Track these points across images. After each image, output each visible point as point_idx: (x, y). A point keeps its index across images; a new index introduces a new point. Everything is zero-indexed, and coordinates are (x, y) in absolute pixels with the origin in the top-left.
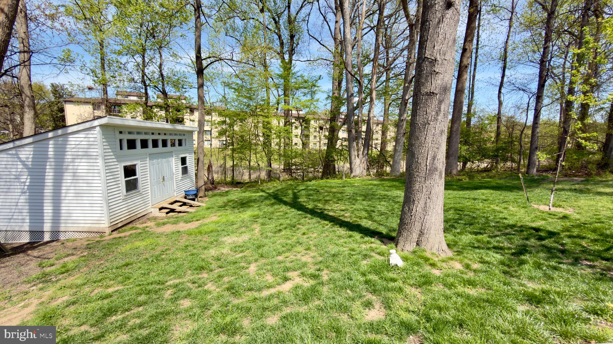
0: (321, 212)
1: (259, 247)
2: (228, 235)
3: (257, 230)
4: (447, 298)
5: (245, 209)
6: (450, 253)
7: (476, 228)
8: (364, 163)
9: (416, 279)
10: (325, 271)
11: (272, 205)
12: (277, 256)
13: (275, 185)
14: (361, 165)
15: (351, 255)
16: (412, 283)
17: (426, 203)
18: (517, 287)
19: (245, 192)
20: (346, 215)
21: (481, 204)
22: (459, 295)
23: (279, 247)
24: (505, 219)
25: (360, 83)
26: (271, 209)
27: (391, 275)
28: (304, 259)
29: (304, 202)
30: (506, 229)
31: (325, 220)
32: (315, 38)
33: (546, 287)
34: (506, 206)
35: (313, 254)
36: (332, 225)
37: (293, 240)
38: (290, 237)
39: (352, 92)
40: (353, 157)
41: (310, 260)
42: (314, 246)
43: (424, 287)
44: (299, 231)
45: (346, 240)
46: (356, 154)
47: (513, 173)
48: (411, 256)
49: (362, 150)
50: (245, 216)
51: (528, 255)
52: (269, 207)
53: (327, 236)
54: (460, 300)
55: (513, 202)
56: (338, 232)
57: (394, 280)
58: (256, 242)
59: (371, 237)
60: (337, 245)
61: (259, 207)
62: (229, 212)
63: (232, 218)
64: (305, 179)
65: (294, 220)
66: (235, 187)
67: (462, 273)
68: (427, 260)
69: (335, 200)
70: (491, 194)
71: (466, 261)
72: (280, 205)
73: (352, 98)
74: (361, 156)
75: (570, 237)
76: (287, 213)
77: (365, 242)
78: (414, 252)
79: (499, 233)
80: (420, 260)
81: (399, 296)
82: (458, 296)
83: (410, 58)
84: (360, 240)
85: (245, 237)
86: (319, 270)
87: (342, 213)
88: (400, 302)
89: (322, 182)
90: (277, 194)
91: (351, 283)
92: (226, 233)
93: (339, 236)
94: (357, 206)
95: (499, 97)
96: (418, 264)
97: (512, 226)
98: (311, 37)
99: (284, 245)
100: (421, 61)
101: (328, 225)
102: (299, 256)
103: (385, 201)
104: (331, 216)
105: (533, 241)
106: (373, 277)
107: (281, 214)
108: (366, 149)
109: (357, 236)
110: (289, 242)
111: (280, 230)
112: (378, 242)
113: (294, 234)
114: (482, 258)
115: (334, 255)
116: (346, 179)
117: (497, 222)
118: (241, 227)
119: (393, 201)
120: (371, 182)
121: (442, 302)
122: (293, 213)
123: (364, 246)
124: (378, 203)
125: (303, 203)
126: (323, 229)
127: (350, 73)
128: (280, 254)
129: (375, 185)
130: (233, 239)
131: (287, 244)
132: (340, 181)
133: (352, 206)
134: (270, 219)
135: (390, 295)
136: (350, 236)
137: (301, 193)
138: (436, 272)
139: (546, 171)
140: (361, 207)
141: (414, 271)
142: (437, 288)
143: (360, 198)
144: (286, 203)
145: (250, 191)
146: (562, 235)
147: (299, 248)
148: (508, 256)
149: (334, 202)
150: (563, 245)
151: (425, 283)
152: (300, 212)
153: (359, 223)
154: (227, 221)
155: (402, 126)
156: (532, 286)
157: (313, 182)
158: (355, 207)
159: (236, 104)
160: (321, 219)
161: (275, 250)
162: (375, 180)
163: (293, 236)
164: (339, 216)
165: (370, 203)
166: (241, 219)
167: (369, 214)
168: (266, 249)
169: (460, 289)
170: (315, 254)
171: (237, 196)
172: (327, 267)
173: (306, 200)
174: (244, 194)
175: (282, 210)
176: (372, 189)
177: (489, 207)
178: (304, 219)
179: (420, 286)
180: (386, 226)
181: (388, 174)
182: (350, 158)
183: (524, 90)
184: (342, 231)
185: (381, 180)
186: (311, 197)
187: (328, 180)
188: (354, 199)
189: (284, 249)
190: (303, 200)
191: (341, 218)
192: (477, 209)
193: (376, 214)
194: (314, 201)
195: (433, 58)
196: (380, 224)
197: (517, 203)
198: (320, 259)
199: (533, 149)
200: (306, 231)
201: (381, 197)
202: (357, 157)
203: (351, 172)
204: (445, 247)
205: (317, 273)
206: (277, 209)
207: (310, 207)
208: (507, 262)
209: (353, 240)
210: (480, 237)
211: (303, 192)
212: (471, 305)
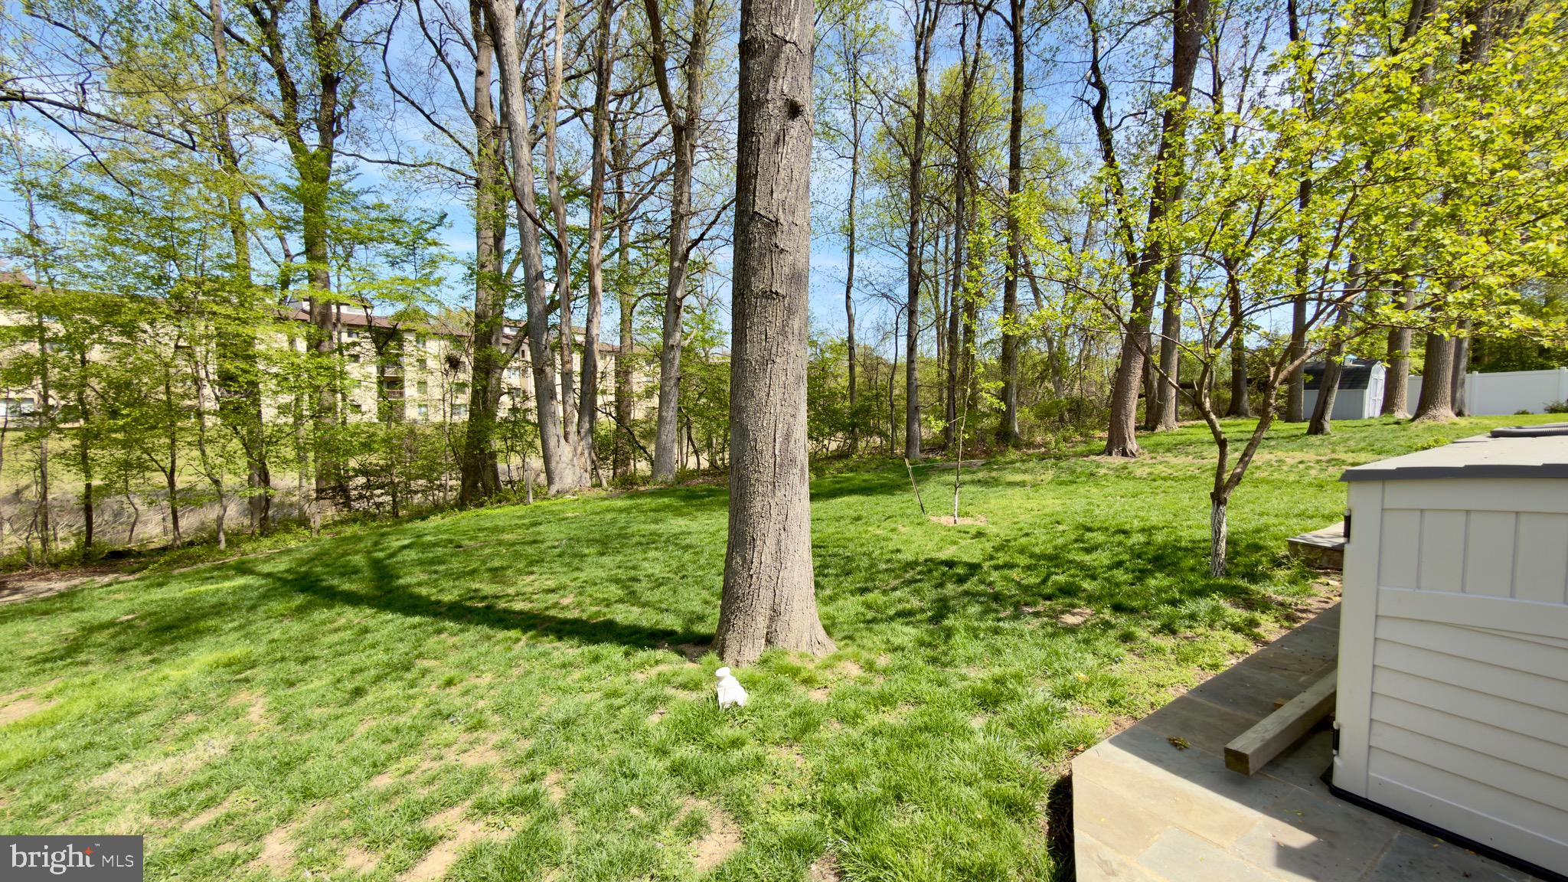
0: (488, 607)
1: (286, 767)
2: (122, 758)
3: (256, 713)
4: (858, 747)
5: (179, 645)
6: (832, 647)
7: (857, 580)
8: (582, 454)
9: (786, 726)
10: (552, 777)
11: (301, 611)
12: (368, 778)
13: (293, 544)
14: (575, 461)
15: (613, 710)
16: (777, 736)
17: (779, 542)
18: (959, 686)
19: (160, 585)
20: (565, 602)
21: (852, 528)
22: (876, 733)
23: (368, 745)
24: (898, 551)
25: (558, 245)
26: (296, 628)
27: (726, 732)
28: (472, 761)
29: (419, 584)
30: (906, 571)
31: (507, 628)
32: (412, 103)
33: (997, 671)
34: (893, 526)
35: (495, 739)
36: (532, 638)
37: (415, 712)
38: (403, 703)
39: (540, 268)
40: (552, 442)
41: (494, 758)
42: (495, 711)
43: (807, 737)
44: (428, 677)
45: (587, 671)
46: (561, 432)
47: (884, 458)
48: (759, 673)
49: (576, 419)
50: (191, 671)
51: (951, 615)
52: (286, 622)
53: (528, 673)
54: (882, 743)
55: (901, 516)
56: (555, 654)
57: (737, 743)
58: (262, 754)
59: (654, 647)
60: (565, 692)
61: (241, 627)
62: (98, 670)
63: (122, 687)
64: (402, 513)
65: (402, 648)
66: (104, 573)
67: (865, 684)
68: (795, 672)
69: (521, 566)
70: (862, 504)
71: (865, 655)
72: (330, 607)
73: (540, 282)
74: (573, 437)
75: (997, 568)
76: (366, 630)
77: (642, 665)
78: (764, 662)
79: (897, 582)
80: (784, 679)
81: (761, 779)
82: (875, 735)
83: (681, 202)
84: (624, 664)
85: (214, 745)
86: (533, 779)
87: (552, 598)
88: (764, 792)
89: (468, 518)
90: (307, 574)
91: (636, 785)
92: (104, 757)
93: (564, 666)
94: (588, 573)
95: (848, 308)
96: (779, 688)
97: (911, 565)
98: (398, 97)
99: (389, 734)
100: (746, 220)
101: (518, 640)
102: (451, 757)
103: (656, 549)
104: (521, 613)
105: (950, 589)
106: (686, 751)
107: (347, 635)
108: (587, 419)
109: (613, 652)
110: (404, 720)
111: (358, 692)
112: (675, 657)
113: (411, 692)
114: (888, 641)
115: (566, 723)
116: (539, 503)
117: (889, 561)
118: (177, 714)
119: (676, 545)
120: (607, 503)
121: (852, 762)
122: (390, 627)
123: (639, 676)
124: (640, 556)
125: (417, 590)
126: (509, 655)
127: (530, 215)
128: (378, 768)
129: (621, 511)
130: (156, 768)
131: (397, 730)
132: (520, 510)
133: (576, 574)
134: (305, 660)
135: (737, 782)
136: (596, 659)
137: (400, 558)
138: (817, 696)
139: (932, 450)
140: (602, 574)
141: (776, 708)
142: (831, 731)
143: (592, 550)
144: (353, 599)
145: (184, 576)
146: (986, 565)
147: (446, 732)
148: (925, 626)
149: (520, 572)
150: (990, 584)
151: (804, 730)
152: (417, 619)
153: (609, 616)
154: (100, 706)
155: (672, 361)
156: (979, 676)
157: (435, 521)
158: (583, 576)
159: (99, 266)
160: (492, 625)
161: (355, 761)
162: (618, 497)
163: (410, 697)
164: (547, 608)
165: (619, 558)
166: (169, 686)
167: (627, 588)
168: (316, 767)
169: (873, 720)
170: (506, 734)
171: (127, 605)
172: (555, 763)
173: (424, 577)
174: (157, 594)
175: (342, 621)
176: (614, 521)
177: (866, 532)
178: (435, 639)
179: (796, 739)
180: (677, 613)
181: (646, 480)
182: (544, 443)
183: (888, 297)
184: (568, 650)
185: (631, 497)
186: (442, 568)
187: (483, 511)
188: (575, 555)
189: (389, 748)
190: (413, 579)
191: (552, 613)
192: (850, 540)
193: (643, 584)
194: (459, 576)
195: (771, 217)
196: (662, 611)
197: (908, 516)
198: (527, 745)
199: (913, 411)
200: (453, 673)
201: (643, 540)
202: (562, 441)
203: (550, 481)
204: (821, 634)
205: (530, 789)
206: (323, 623)
207: (447, 598)
208: (927, 639)
209: (608, 668)
210: (870, 597)
211: (412, 555)
212: (905, 747)
